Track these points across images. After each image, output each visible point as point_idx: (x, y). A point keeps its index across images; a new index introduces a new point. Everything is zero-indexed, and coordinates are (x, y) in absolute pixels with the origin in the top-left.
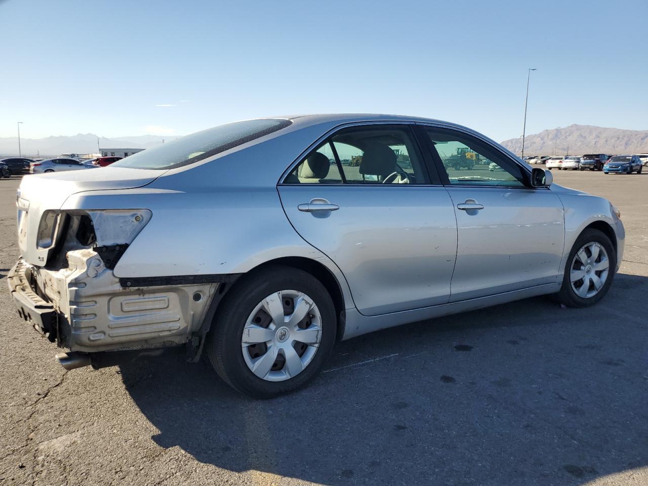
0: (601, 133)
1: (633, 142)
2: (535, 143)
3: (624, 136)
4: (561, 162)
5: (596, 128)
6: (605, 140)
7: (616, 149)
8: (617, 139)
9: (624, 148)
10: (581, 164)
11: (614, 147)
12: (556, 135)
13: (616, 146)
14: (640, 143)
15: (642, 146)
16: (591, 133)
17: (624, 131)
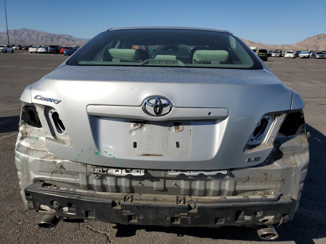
0: (39, 34)
1: (54, 40)
2: (3, 37)
3: (50, 36)
4: (37, 49)
5: (36, 31)
6: (41, 38)
7: (47, 43)
8: (47, 37)
9: (51, 42)
10: (49, 51)
11: (46, 42)
12: (15, 33)
13: (47, 41)
14: (57, 40)
15: (59, 41)
16: (33, 33)
17: (50, 34)
